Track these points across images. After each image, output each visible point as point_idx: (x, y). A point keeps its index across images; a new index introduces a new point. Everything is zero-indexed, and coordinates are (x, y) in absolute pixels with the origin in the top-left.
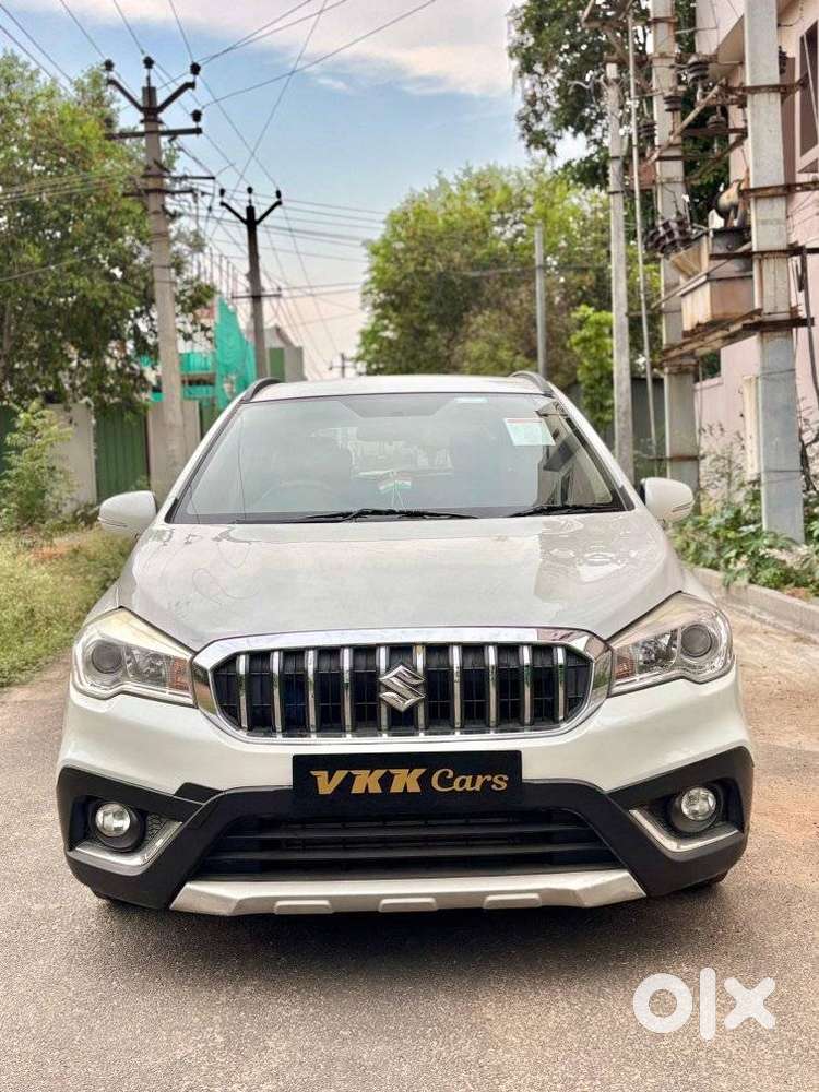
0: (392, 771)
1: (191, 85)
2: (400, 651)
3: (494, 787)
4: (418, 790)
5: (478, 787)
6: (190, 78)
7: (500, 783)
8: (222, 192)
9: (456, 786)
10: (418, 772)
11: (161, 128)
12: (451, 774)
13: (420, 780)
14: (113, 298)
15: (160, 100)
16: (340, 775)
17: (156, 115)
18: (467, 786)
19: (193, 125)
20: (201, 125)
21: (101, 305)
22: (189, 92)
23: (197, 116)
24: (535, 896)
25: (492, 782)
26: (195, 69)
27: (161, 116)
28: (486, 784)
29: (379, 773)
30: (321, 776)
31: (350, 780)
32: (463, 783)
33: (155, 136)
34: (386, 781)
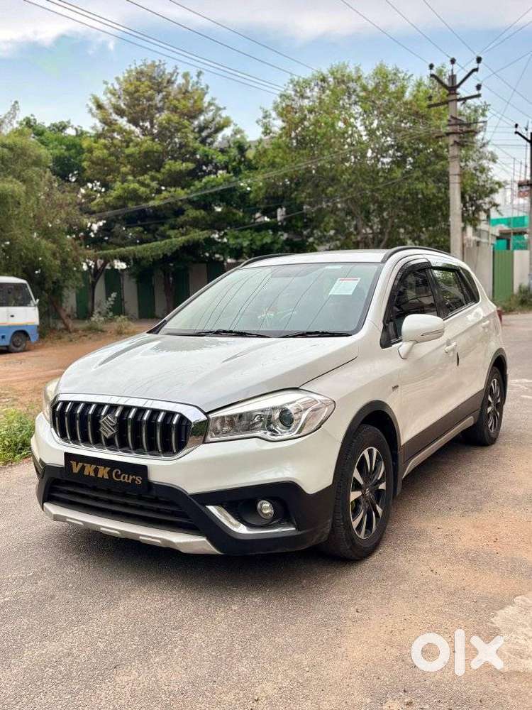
0: (99, 467)
1: (476, 70)
2: (113, 407)
3: (136, 482)
4: (107, 478)
5: (130, 481)
6: (475, 66)
7: (139, 481)
8: (516, 126)
9: (122, 479)
10: (108, 469)
11: (458, 97)
12: (120, 473)
13: (108, 473)
14: (438, 193)
15: (458, 81)
16: (80, 465)
17: (455, 90)
18: (126, 480)
19: (476, 93)
20: (480, 92)
21: (431, 197)
22: (475, 73)
23: (479, 87)
24: (159, 541)
25: (135, 480)
26: (479, 60)
27: (459, 90)
28: (134, 480)
29: (94, 467)
30: (74, 463)
31: (83, 468)
32: (124, 478)
33: (454, 102)
34: (96, 471)
